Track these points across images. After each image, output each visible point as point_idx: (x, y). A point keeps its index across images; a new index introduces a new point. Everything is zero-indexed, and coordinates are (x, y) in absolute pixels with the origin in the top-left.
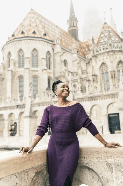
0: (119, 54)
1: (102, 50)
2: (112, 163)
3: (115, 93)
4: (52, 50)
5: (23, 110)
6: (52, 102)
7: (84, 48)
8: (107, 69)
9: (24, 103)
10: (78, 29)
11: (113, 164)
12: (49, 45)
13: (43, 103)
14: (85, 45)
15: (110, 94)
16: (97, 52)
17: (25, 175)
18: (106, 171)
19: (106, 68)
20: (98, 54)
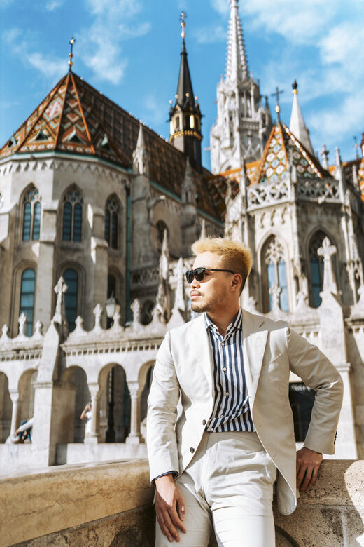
0: (317, 213)
1: (269, 197)
2: (340, 508)
3: (309, 320)
4: (125, 192)
5: (33, 364)
6: (123, 342)
7: (216, 191)
8: (281, 252)
9: (38, 341)
10: (202, 137)
11: (343, 512)
12: (117, 176)
13: (96, 344)
14: (218, 182)
15: (295, 324)
16: (253, 202)
17: (88, 537)
18: (322, 531)
19: (277, 249)
20: (256, 210)
